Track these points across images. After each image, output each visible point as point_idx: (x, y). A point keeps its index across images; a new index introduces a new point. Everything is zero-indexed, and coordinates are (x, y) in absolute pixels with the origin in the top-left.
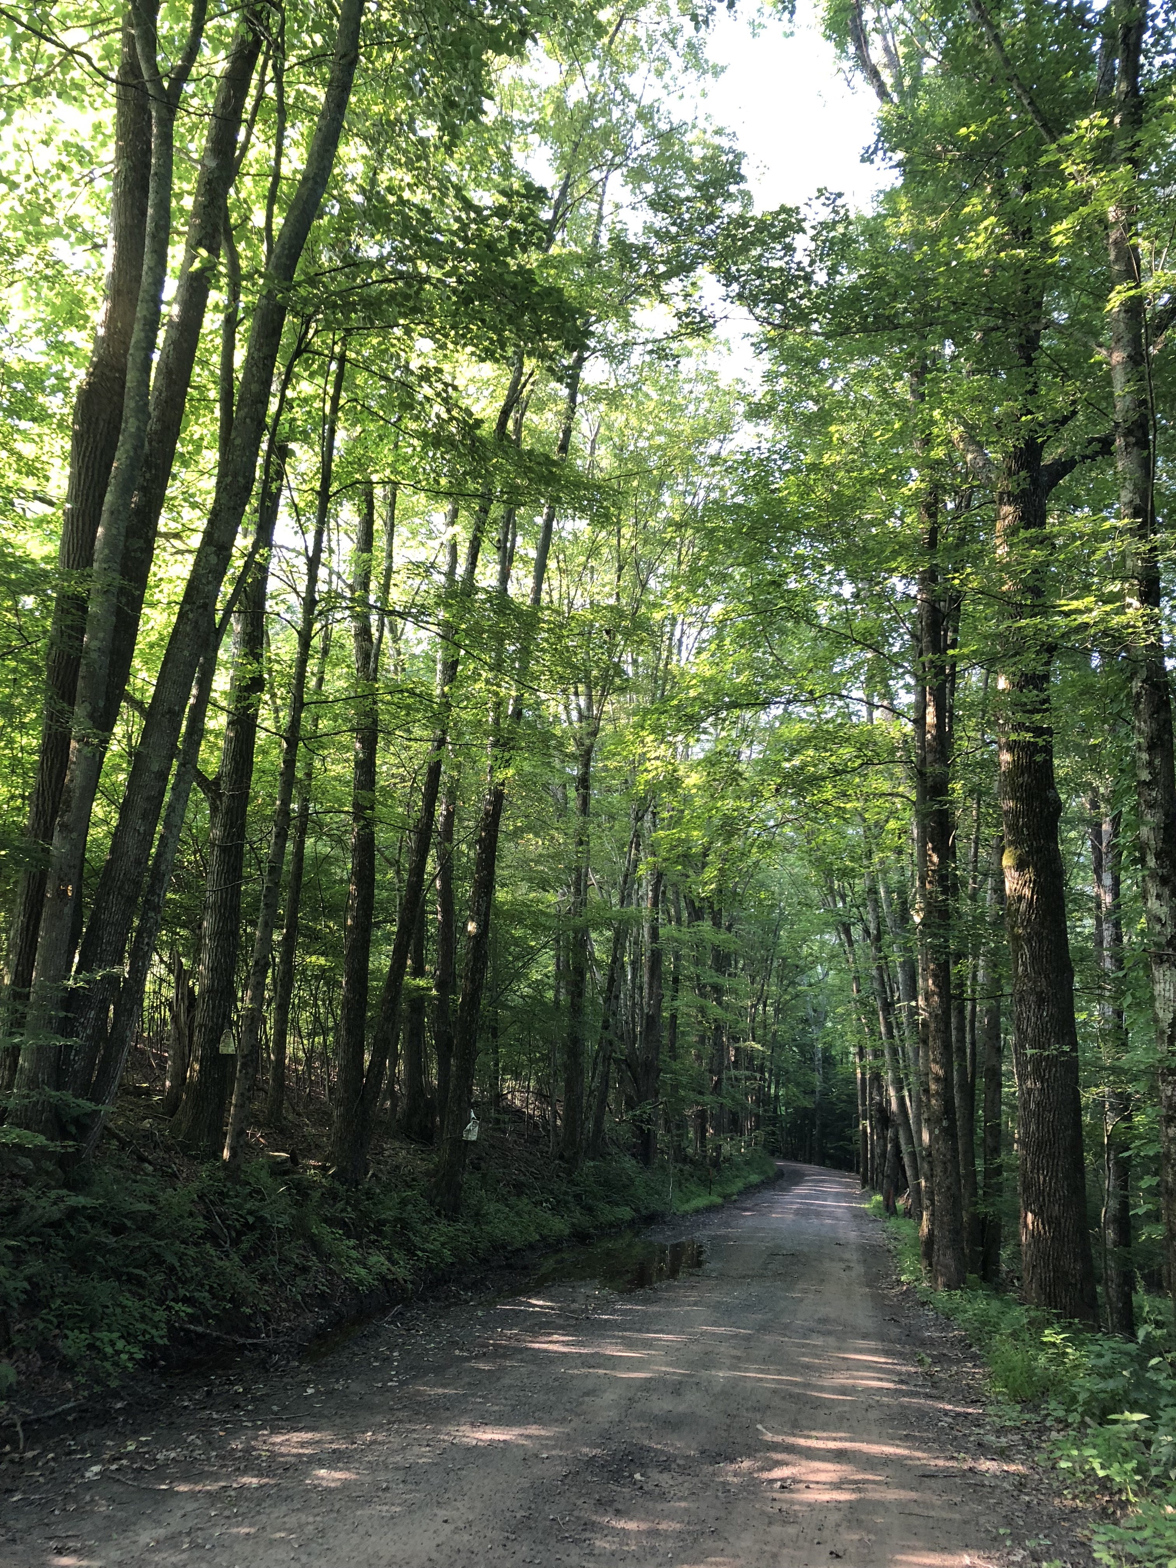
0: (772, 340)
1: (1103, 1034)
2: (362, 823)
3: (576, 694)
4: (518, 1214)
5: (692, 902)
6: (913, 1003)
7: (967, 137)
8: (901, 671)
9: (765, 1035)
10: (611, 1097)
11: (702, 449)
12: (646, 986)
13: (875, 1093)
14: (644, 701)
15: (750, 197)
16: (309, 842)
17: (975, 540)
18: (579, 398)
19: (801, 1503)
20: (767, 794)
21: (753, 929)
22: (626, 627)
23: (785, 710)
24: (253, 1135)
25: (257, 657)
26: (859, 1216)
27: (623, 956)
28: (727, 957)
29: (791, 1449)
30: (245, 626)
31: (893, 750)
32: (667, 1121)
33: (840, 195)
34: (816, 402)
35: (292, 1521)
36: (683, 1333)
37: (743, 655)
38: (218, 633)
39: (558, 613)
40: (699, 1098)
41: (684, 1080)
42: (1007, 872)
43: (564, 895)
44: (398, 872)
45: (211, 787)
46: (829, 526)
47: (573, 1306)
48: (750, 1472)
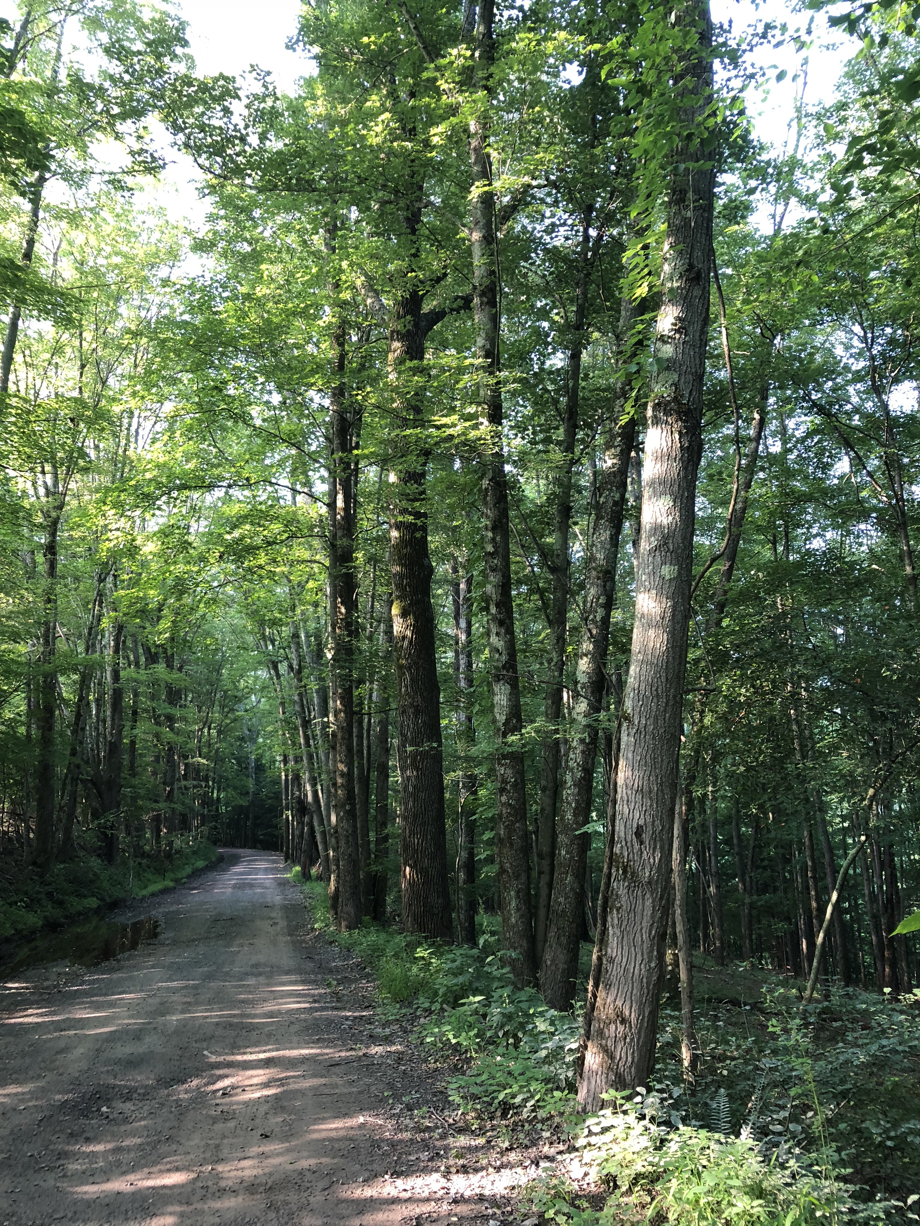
0: (213, 187)
1: (459, 734)
3: (43, 472)
5: (149, 649)
6: (326, 719)
7: (369, 45)
8: (317, 465)
9: (210, 752)
10: (79, 811)
11: (154, 272)
12: (108, 719)
13: (295, 789)
14: (105, 480)
15: (193, 61)
17: (372, 366)
18: (41, 214)
19: (238, 1103)
20: (212, 561)
21: (200, 668)
22: (89, 417)
23: (227, 493)
26: (283, 884)
27: (88, 695)
28: (178, 692)
29: (230, 1065)
31: (311, 528)
32: (127, 827)
33: (269, 73)
34: (250, 244)
36: (142, 991)
37: (191, 446)
39: (26, 401)
40: (155, 806)
41: (142, 792)
42: (395, 619)
43: (34, 645)
46: (261, 345)
47: (46, 984)
48: (198, 1088)
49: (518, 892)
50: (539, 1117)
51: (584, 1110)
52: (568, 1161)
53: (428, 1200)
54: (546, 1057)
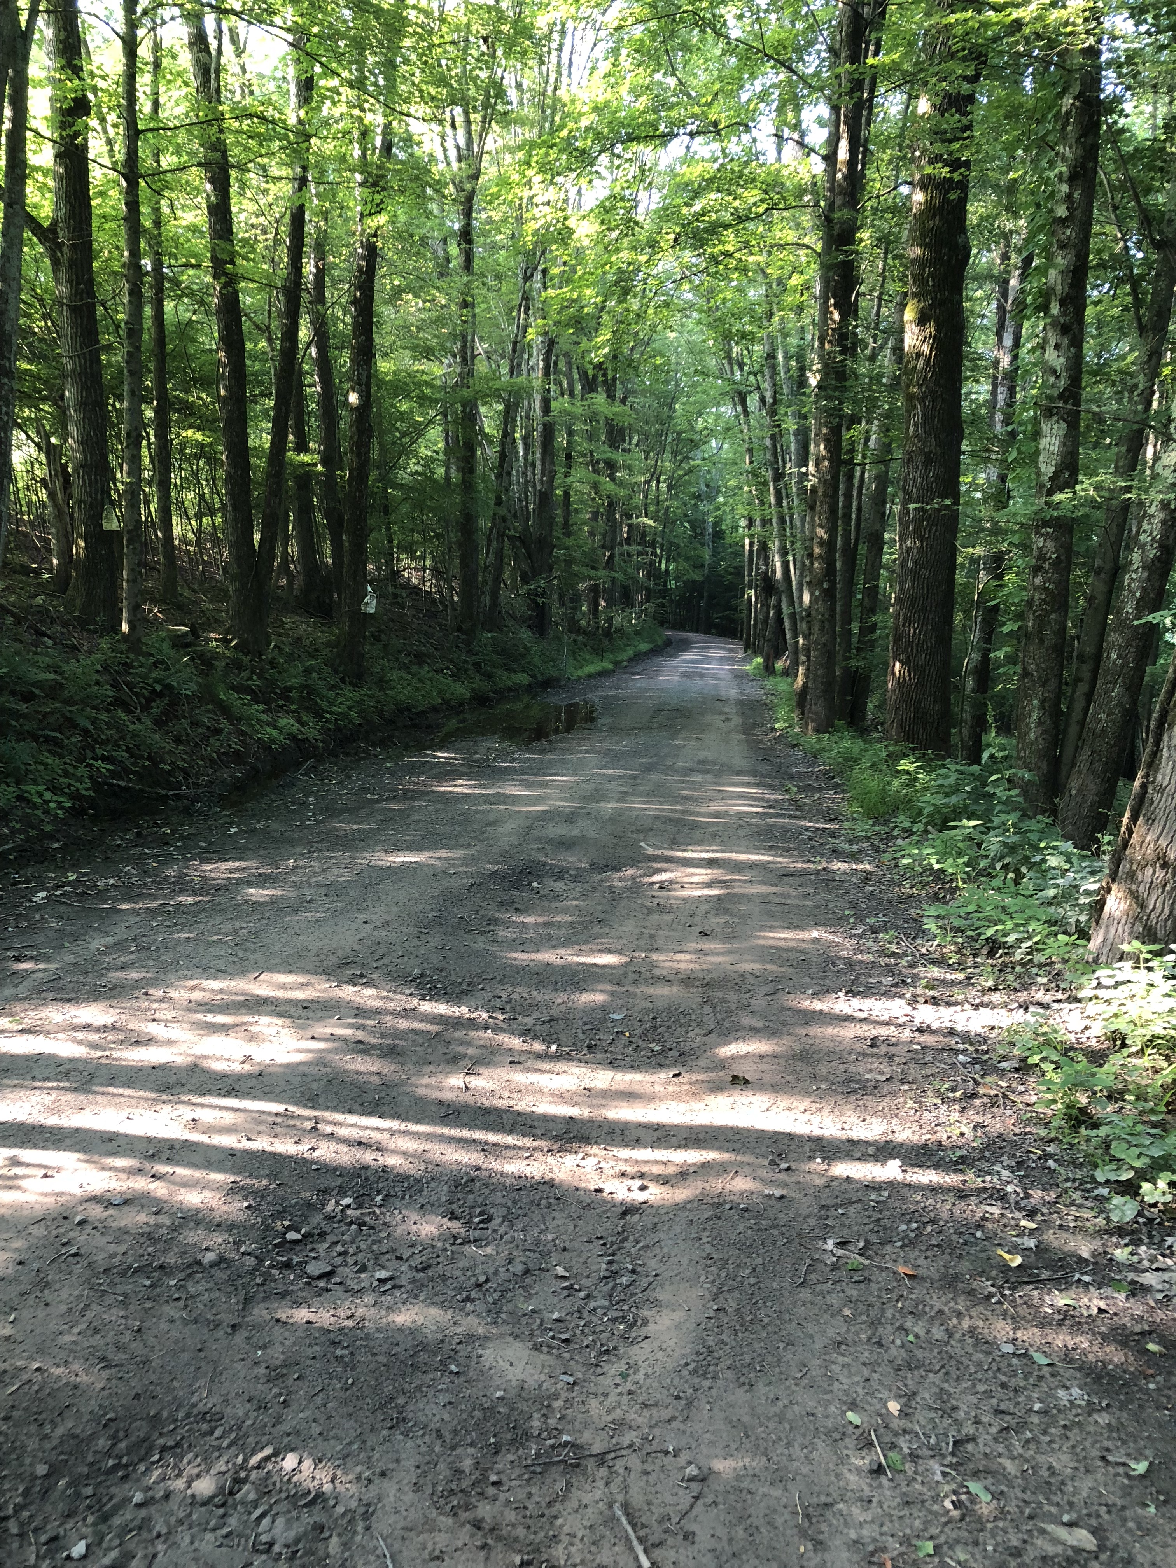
1: (986, 498)
2: (223, 280)
3: (453, 124)
4: (420, 681)
5: (585, 370)
6: (804, 470)
9: (658, 511)
10: (506, 575)
12: (538, 462)
13: (761, 562)
14: (531, 134)
16: (169, 306)
19: (677, 898)
20: (665, 245)
21: (649, 401)
24: (150, 611)
25: (77, 70)
26: (740, 676)
27: (514, 432)
28: (621, 431)
29: (669, 860)
30: (58, 31)
32: (561, 597)
35: (227, 927)
36: (576, 775)
37: (640, 76)
38: (25, 38)
40: (593, 573)
41: (577, 554)
42: (908, 328)
43: (450, 366)
44: (270, 340)
45: (47, 234)
47: (475, 757)
48: (633, 878)
49: (1043, 702)
50: (1036, 961)
51: (1096, 961)
52: (1066, 1011)
53: (887, 1024)
54: (1055, 898)
